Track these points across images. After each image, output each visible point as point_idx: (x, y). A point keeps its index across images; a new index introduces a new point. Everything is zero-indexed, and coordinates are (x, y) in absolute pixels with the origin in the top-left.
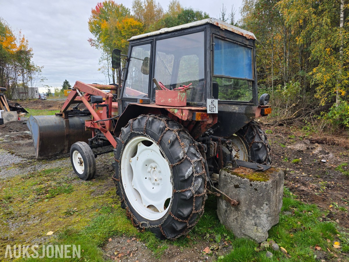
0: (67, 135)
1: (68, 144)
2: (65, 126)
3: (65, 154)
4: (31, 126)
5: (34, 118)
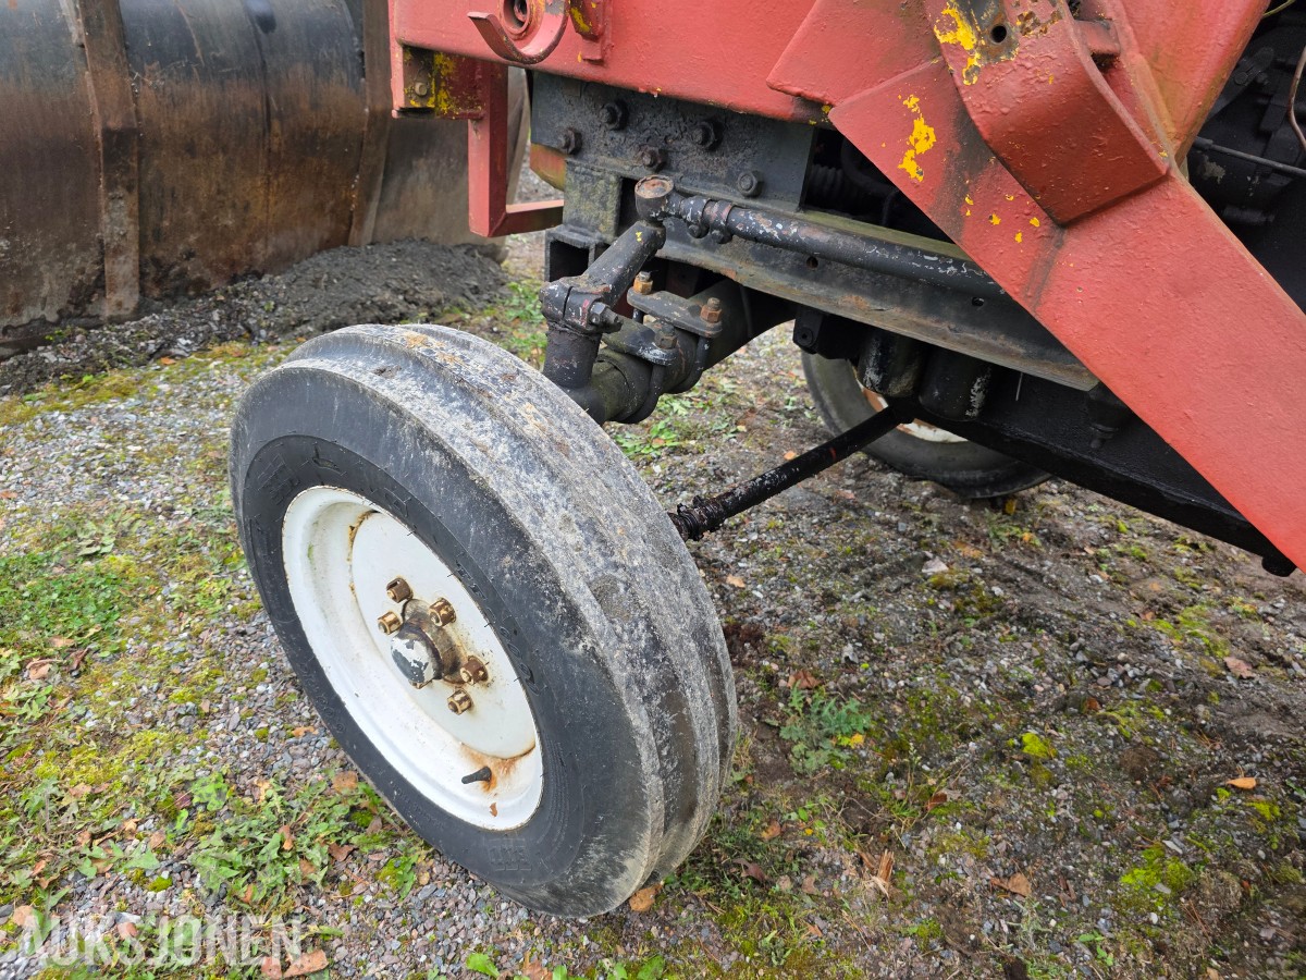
0: (107, 133)
1: (132, 230)
2: (76, 31)
3: (113, 320)
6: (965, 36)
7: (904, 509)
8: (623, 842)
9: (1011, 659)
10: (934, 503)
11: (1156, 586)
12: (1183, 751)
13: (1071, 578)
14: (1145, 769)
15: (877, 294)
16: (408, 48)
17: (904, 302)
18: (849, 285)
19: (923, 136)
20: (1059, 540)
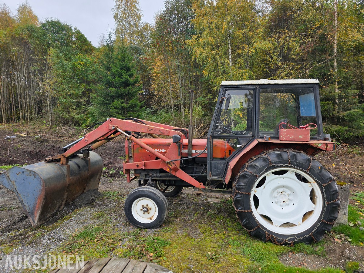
0: (68, 185)
2: (66, 174)
4: (13, 183)
5: (26, 169)
6: (170, 166)
7: (169, 200)
8: (165, 212)
9: (183, 206)
10: (171, 198)
11: (192, 199)
12: (197, 208)
13: (185, 200)
14: (194, 209)
15: (166, 178)
16: (126, 169)
17: (168, 178)
18: (164, 178)
19: (168, 169)
20: (183, 198)
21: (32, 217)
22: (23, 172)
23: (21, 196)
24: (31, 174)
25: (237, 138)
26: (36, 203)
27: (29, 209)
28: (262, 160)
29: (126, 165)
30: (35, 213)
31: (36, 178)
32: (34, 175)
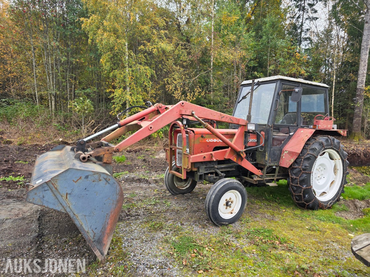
4: (64, 198)
5: (92, 171)
21: (99, 247)
22: (87, 177)
23: (79, 218)
24: (101, 178)
25: (289, 128)
26: (106, 223)
27: (94, 236)
28: (318, 144)
29: (192, 157)
30: (105, 239)
31: (109, 183)
32: (105, 179)
